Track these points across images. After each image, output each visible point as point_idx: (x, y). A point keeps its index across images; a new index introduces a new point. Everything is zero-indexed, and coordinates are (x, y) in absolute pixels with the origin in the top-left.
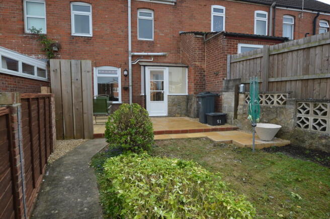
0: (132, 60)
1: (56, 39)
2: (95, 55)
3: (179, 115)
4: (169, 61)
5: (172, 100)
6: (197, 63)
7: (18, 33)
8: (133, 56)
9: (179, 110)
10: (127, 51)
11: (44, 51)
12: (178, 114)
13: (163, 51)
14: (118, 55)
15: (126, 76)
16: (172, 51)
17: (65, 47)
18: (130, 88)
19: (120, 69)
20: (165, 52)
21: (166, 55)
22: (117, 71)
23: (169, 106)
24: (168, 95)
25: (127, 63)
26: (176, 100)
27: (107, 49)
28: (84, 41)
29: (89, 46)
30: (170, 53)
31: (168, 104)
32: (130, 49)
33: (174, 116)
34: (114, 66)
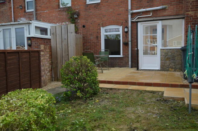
0: (131, 18)
1: (77, 9)
2: (102, 17)
3: (173, 70)
4: (170, 13)
5: (165, 53)
6: (190, 13)
7: (56, 9)
8: (132, 14)
9: (173, 64)
10: (127, 10)
11: (70, 19)
12: (172, 68)
13: (163, 5)
14: (120, 14)
15: (127, 32)
16: (173, 3)
17: (82, 14)
18: (130, 43)
19: (122, 27)
20: (165, 4)
21: (166, 8)
22: (119, 28)
23: (161, 60)
24: (161, 49)
25: (127, 21)
26: (170, 54)
27: (111, 10)
28: (95, 7)
29: (98, 10)
30: (171, 5)
31: (161, 58)
32: (130, 8)
33: (167, 71)
34: (117, 25)
